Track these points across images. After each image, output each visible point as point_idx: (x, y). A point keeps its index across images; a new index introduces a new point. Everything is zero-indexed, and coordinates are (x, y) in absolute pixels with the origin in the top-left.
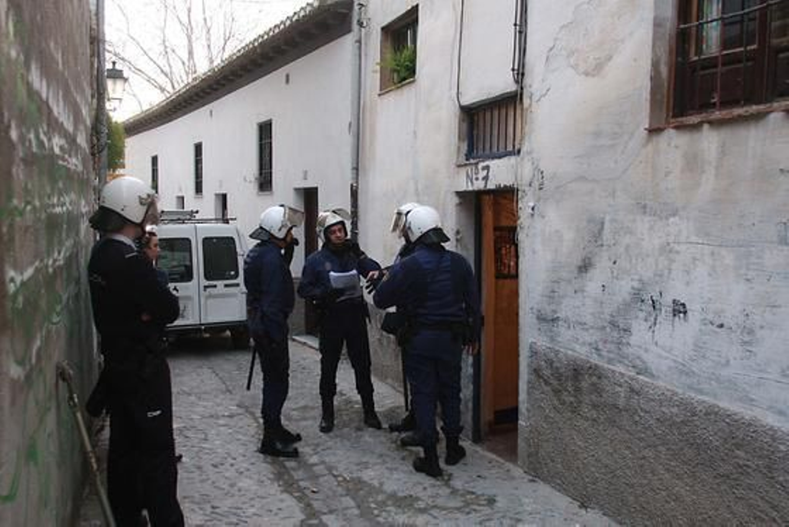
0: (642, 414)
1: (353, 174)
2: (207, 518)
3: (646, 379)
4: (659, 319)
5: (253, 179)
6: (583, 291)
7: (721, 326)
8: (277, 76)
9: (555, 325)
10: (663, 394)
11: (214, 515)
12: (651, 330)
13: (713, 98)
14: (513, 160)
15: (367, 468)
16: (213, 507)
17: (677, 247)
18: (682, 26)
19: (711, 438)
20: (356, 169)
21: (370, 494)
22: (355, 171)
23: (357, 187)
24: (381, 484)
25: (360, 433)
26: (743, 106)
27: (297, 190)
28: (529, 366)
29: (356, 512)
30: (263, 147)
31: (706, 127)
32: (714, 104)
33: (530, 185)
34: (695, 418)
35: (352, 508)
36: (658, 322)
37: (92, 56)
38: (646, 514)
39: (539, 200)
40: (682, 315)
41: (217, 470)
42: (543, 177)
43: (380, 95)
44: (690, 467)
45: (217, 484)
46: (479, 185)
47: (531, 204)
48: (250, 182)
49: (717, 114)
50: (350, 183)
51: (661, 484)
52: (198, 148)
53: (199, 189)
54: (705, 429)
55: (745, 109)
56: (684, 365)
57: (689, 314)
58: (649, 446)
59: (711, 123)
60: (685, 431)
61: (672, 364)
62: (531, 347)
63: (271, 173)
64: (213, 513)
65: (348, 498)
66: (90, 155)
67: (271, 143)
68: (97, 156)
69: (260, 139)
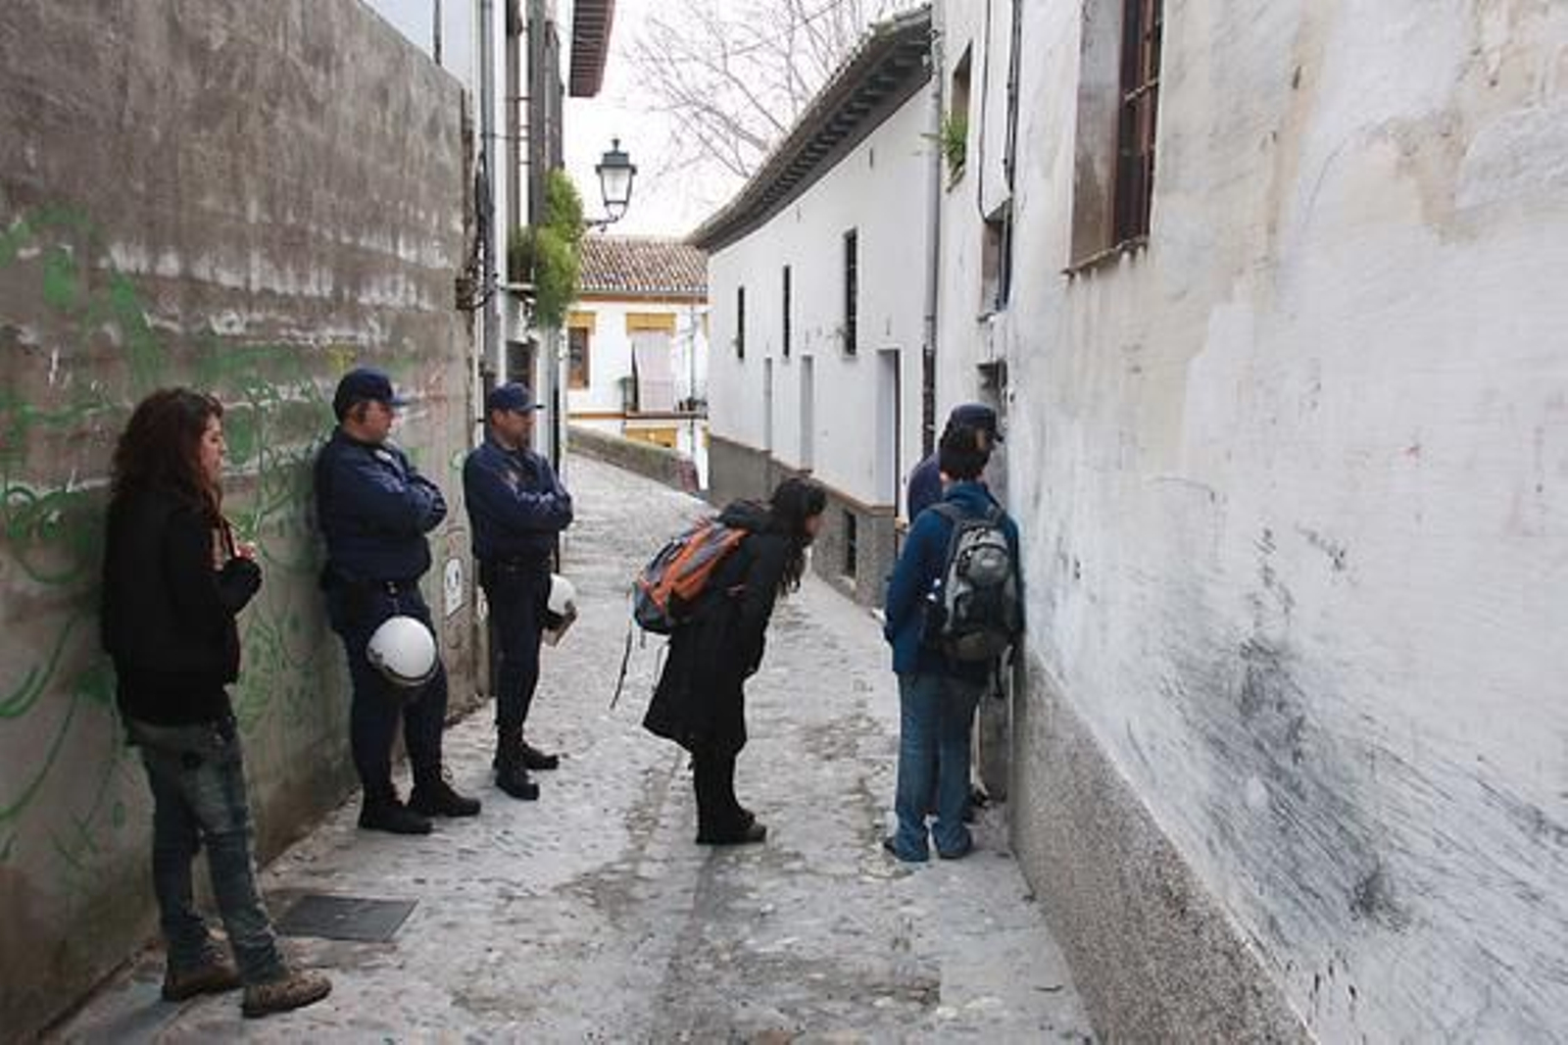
1: (926, 327)
4: (1068, 587)
7: (1094, 599)
8: (858, 155)
12: (1065, 605)
18: (1128, 97)
20: (932, 319)
22: (930, 323)
23: (934, 352)
27: (883, 353)
30: (851, 275)
33: (1012, 358)
36: (1067, 590)
39: (1016, 383)
40: (1077, 580)
43: (948, 192)
50: (922, 342)
52: (787, 272)
53: (787, 352)
57: (1081, 578)
63: (856, 322)
66: (447, 312)
67: (855, 271)
68: (479, 311)
69: (848, 263)
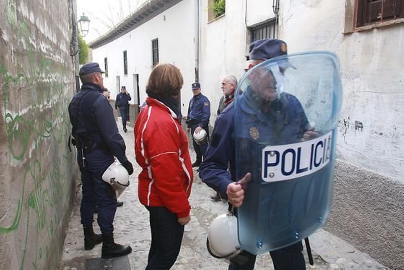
0: (338, 178)
1: (196, 62)
2: (127, 227)
3: (341, 161)
4: (348, 130)
5: (150, 67)
7: (381, 134)
8: (160, 17)
10: (349, 168)
11: (131, 226)
12: (344, 136)
13: (379, 16)
15: (203, 202)
16: (131, 222)
17: (358, 94)
19: (374, 190)
20: (198, 60)
21: (204, 215)
22: (197, 61)
23: (198, 69)
24: (210, 210)
25: (200, 185)
26: (395, 19)
29: (199, 224)
30: (154, 51)
31: (375, 30)
32: (380, 19)
34: (366, 180)
35: (197, 222)
36: (347, 132)
37: (69, 7)
38: (339, 226)
40: (360, 128)
41: (133, 204)
43: (208, 24)
44: (363, 204)
45: (133, 210)
49: (381, 24)
51: (347, 212)
52: (125, 53)
53: (126, 72)
54: (371, 186)
55: (396, 20)
56: (361, 154)
57: (364, 128)
58: (342, 193)
59: (378, 28)
60: (360, 186)
61: (354, 153)
64: (130, 224)
65: (195, 217)
66: (69, 55)
67: (158, 50)
68: (74, 57)
69: (153, 48)
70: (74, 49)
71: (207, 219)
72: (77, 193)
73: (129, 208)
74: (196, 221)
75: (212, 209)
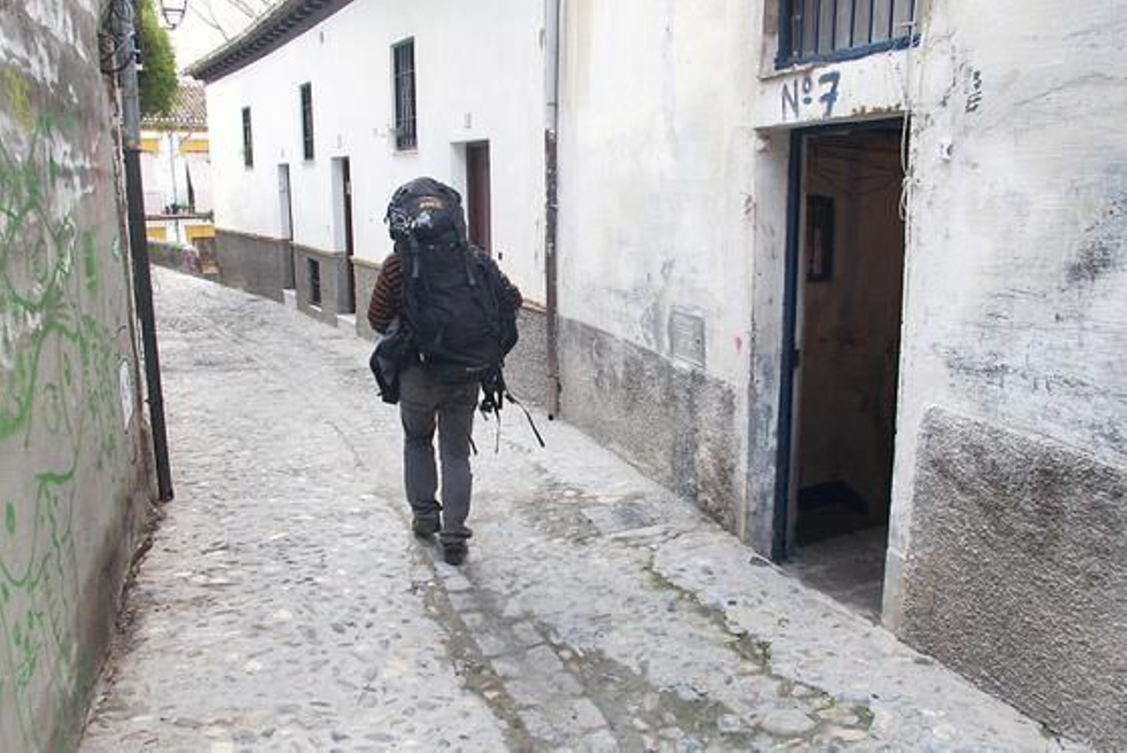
1: (548, 112)
5: (386, 131)
6: (1081, 317)
9: (997, 380)
14: (899, 56)
15: (610, 629)
20: (554, 105)
21: (626, 691)
22: (552, 108)
23: (556, 136)
24: (644, 668)
27: (455, 145)
28: (923, 452)
29: (609, 739)
30: (401, 81)
33: (944, 104)
39: (966, 131)
41: (341, 639)
42: (977, 86)
45: (343, 675)
46: (813, 112)
47: (947, 142)
48: (383, 136)
50: (545, 126)
52: (306, 91)
53: (309, 153)
62: (927, 418)
63: (414, 121)
65: (587, 702)
66: (98, 70)
67: (413, 76)
68: (116, 75)
69: (397, 71)
70: (116, 47)
71: (639, 713)
72: (125, 588)
73: (327, 662)
74: (596, 724)
75: (647, 662)
